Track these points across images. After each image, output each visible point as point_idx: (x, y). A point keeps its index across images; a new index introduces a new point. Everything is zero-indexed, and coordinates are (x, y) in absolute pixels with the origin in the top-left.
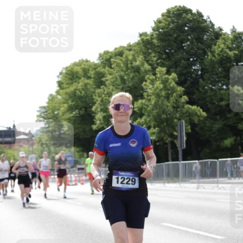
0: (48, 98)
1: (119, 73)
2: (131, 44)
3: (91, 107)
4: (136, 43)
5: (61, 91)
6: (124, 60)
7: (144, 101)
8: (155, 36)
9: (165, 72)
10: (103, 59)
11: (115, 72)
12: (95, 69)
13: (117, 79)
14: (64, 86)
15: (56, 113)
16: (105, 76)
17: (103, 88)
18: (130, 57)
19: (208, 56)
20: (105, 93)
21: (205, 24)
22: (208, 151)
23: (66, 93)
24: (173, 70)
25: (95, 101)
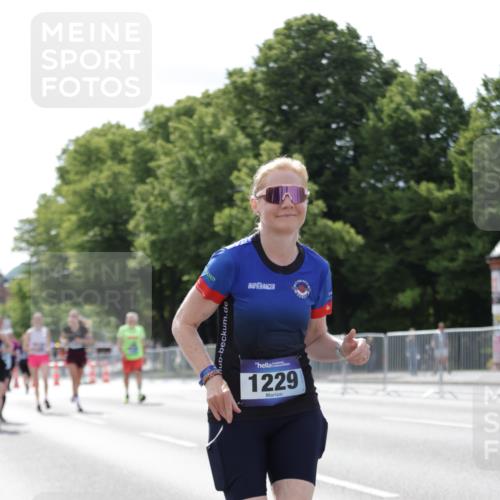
0: (38, 203)
1: (184, 153)
2: (211, 92)
3: (126, 222)
4: (219, 90)
5: (65, 188)
6: (195, 125)
7: (234, 211)
8: (259, 76)
9: (279, 151)
10: (151, 122)
11: (176, 149)
12: (135, 143)
13: (180, 163)
14: (72, 177)
15: (53, 232)
16: (156, 157)
17: (151, 183)
18: (209, 120)
19: (368, 119)
20: (156, 192)
21: (363, 53)
22: (366, 316)
23: (75, 193)
24: (296, 147)
25: (134, 209)
